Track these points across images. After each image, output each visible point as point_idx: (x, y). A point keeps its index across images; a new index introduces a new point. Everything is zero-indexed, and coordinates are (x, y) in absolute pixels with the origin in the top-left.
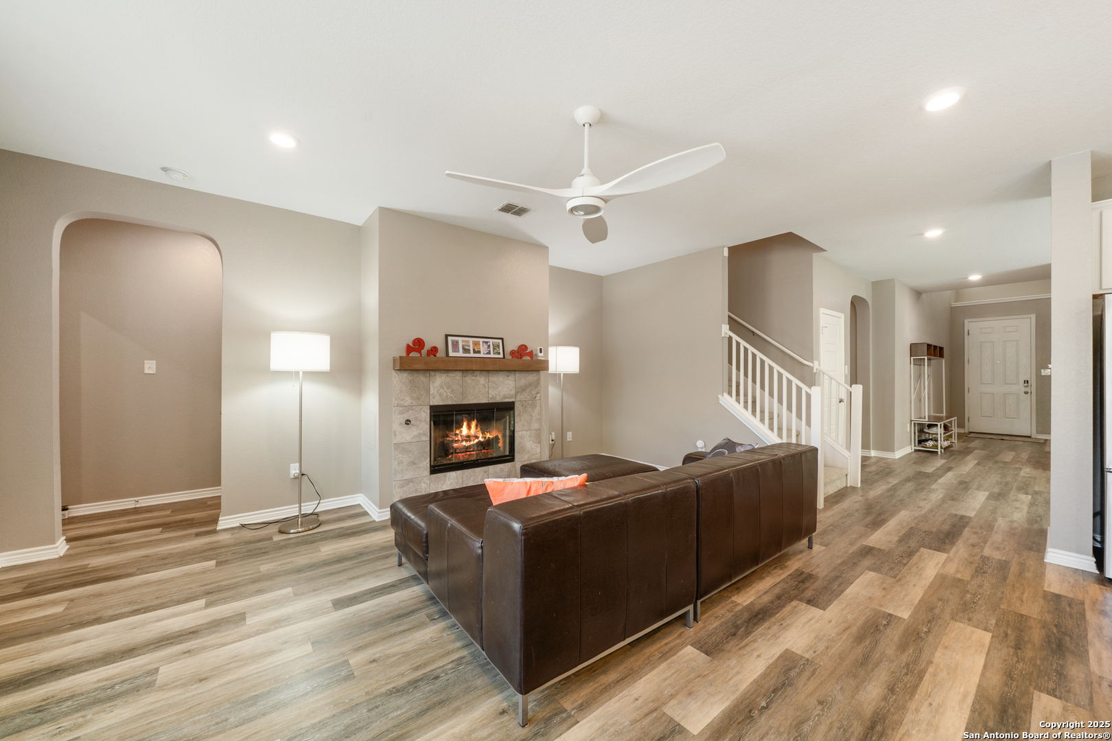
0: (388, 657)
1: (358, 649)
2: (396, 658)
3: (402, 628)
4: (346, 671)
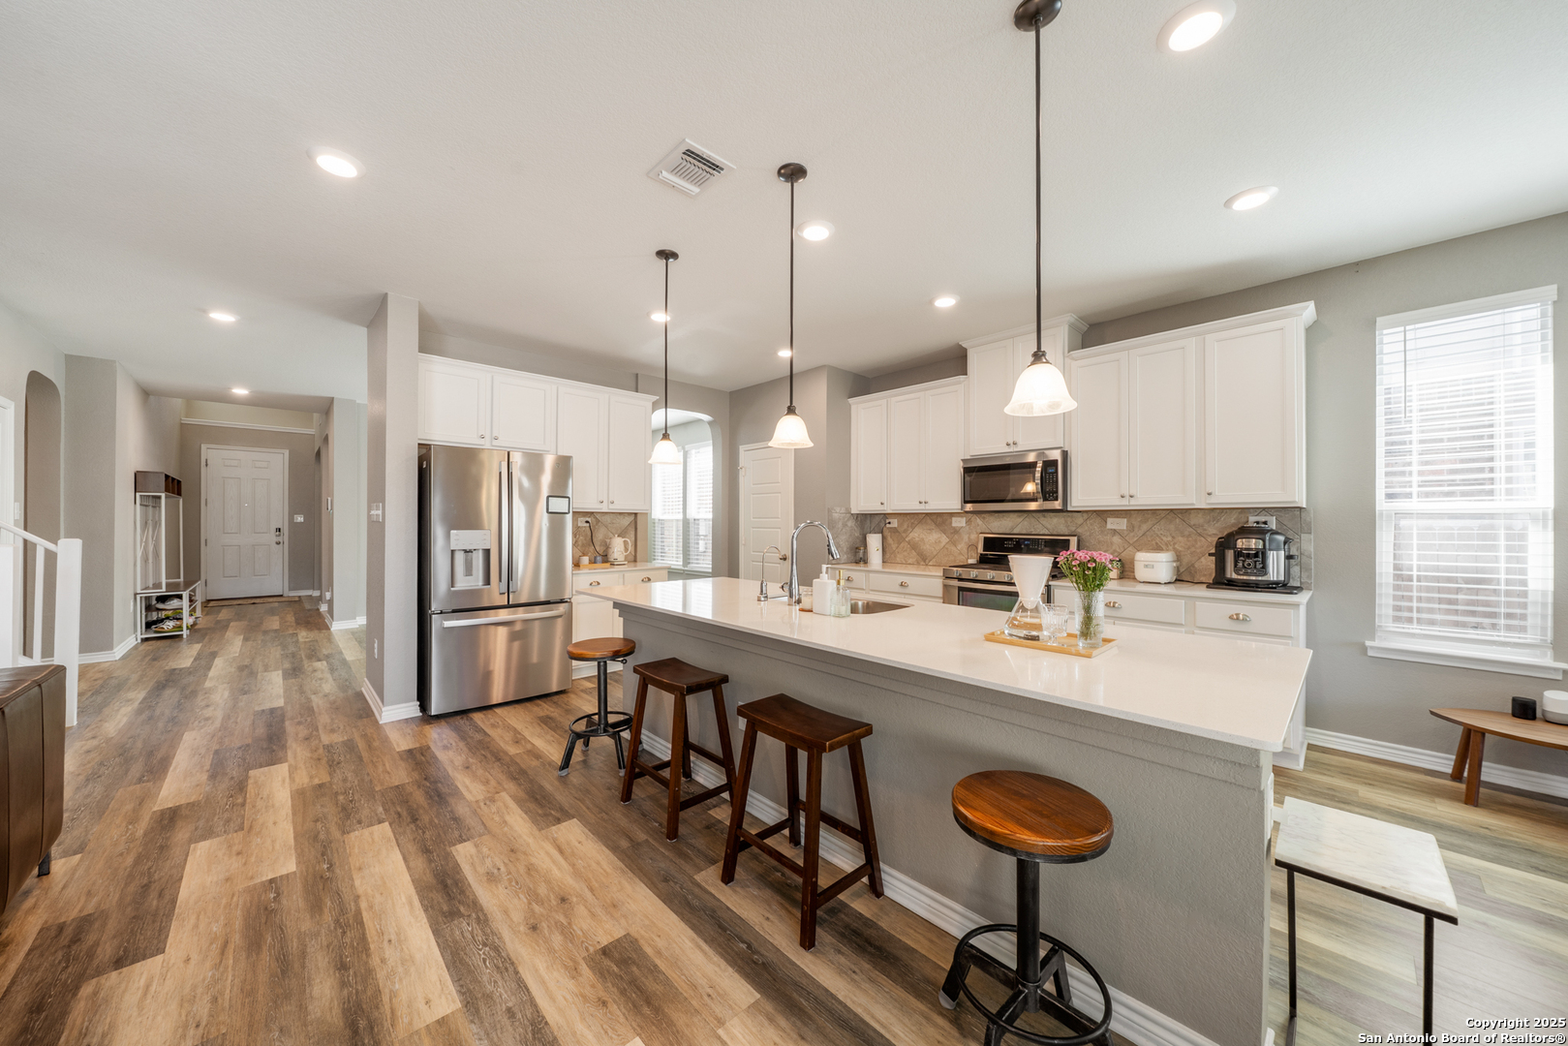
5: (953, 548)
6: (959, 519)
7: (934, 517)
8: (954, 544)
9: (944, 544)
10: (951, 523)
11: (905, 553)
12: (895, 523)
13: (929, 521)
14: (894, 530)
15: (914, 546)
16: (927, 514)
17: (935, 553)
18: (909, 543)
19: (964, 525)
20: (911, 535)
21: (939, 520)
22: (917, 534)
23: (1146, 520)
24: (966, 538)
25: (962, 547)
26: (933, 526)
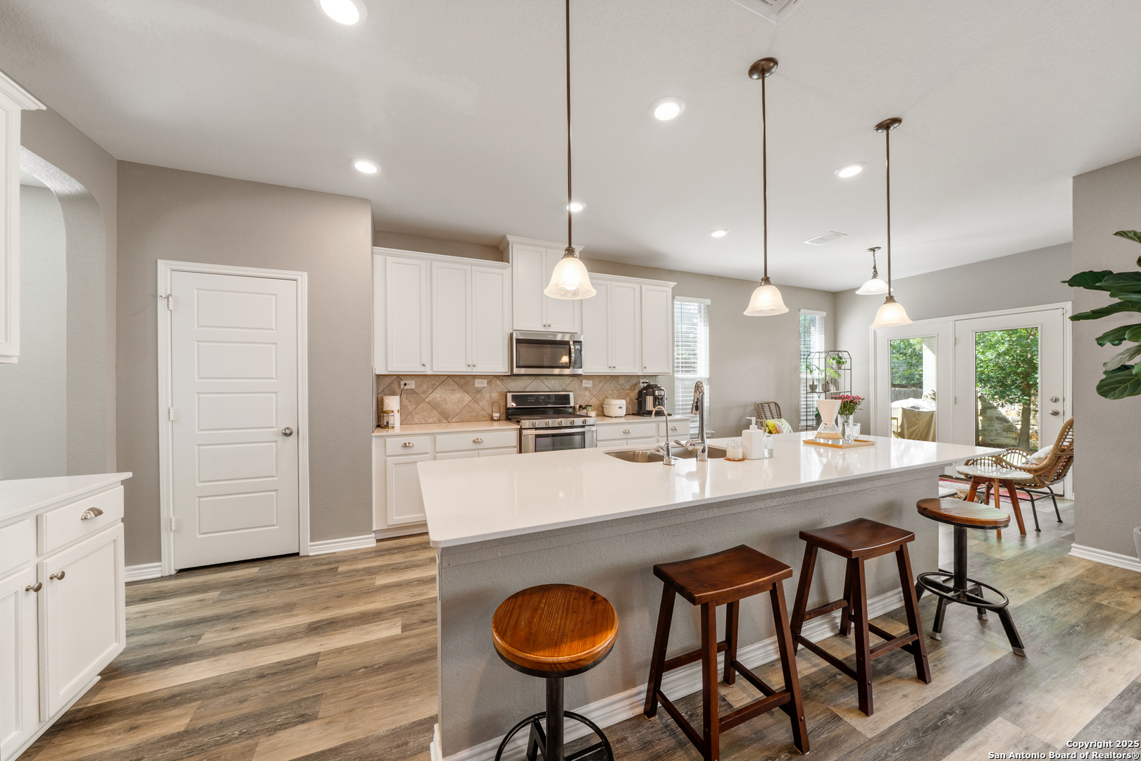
5: (476, 406)
6: (482, 380)
7: (457, 379)
8: (477, 402)
9: (466, 402)
10: (474, 384)
11: (425, 414)
12: (412, 385)
13: (452, 383)
14: (412, 392)
15: (435, 406)
16: (449, 376)
17: (458, 411)
18: (429, 403)
19: (486, 385)
20: (432, 396)
21: (462, 381)
22: (438, 395)
23: (600, 382)
24: (487, 396)
25: (484, 403)
26: (456, 387)
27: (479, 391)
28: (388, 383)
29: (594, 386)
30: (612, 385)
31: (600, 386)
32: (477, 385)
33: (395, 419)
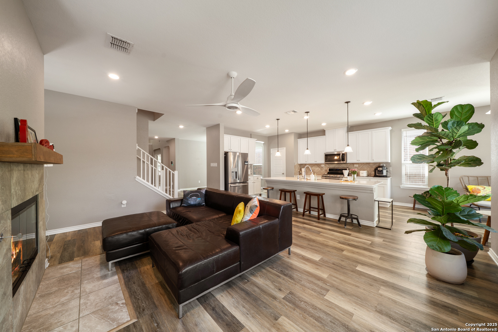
0: (276, 286)
1: (275, 298)
2: (276, 284)
3: (256, 289)
4: (289, 296)
8: (322, 170)
9: (319, 170)
11: (311, 172)
12: (309, 166)
16: (316, 164)
17: (317, 172)
19: (325, 166)
22: (313, 168)
23: (362, 165)
24: (324, 169)
25: (324, 171)
26: (317, 166)
27: (322, 167)
28: (302, 166)
29: (359, 166)
30: (367, 166)
31: (362, 166)
32: (322, 166)
33: (303, 173)
